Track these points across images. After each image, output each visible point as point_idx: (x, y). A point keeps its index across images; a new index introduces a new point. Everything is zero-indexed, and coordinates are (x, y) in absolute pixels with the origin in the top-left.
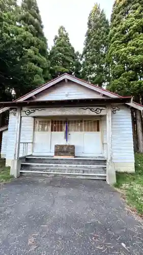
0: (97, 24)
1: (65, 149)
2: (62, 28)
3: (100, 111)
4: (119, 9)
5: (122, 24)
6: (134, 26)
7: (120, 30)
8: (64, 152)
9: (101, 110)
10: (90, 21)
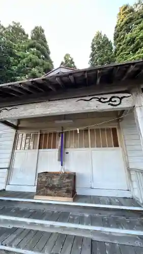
0: (100, 45)
1: (56, 181)
2: (68, 55)
3: (118, 100)
4: (122, 28)
5: (126, 38)
6: (140, 35)
7: (125, 43)
8: (52, 188)
9: (121, 99)
10: (93, 45)
